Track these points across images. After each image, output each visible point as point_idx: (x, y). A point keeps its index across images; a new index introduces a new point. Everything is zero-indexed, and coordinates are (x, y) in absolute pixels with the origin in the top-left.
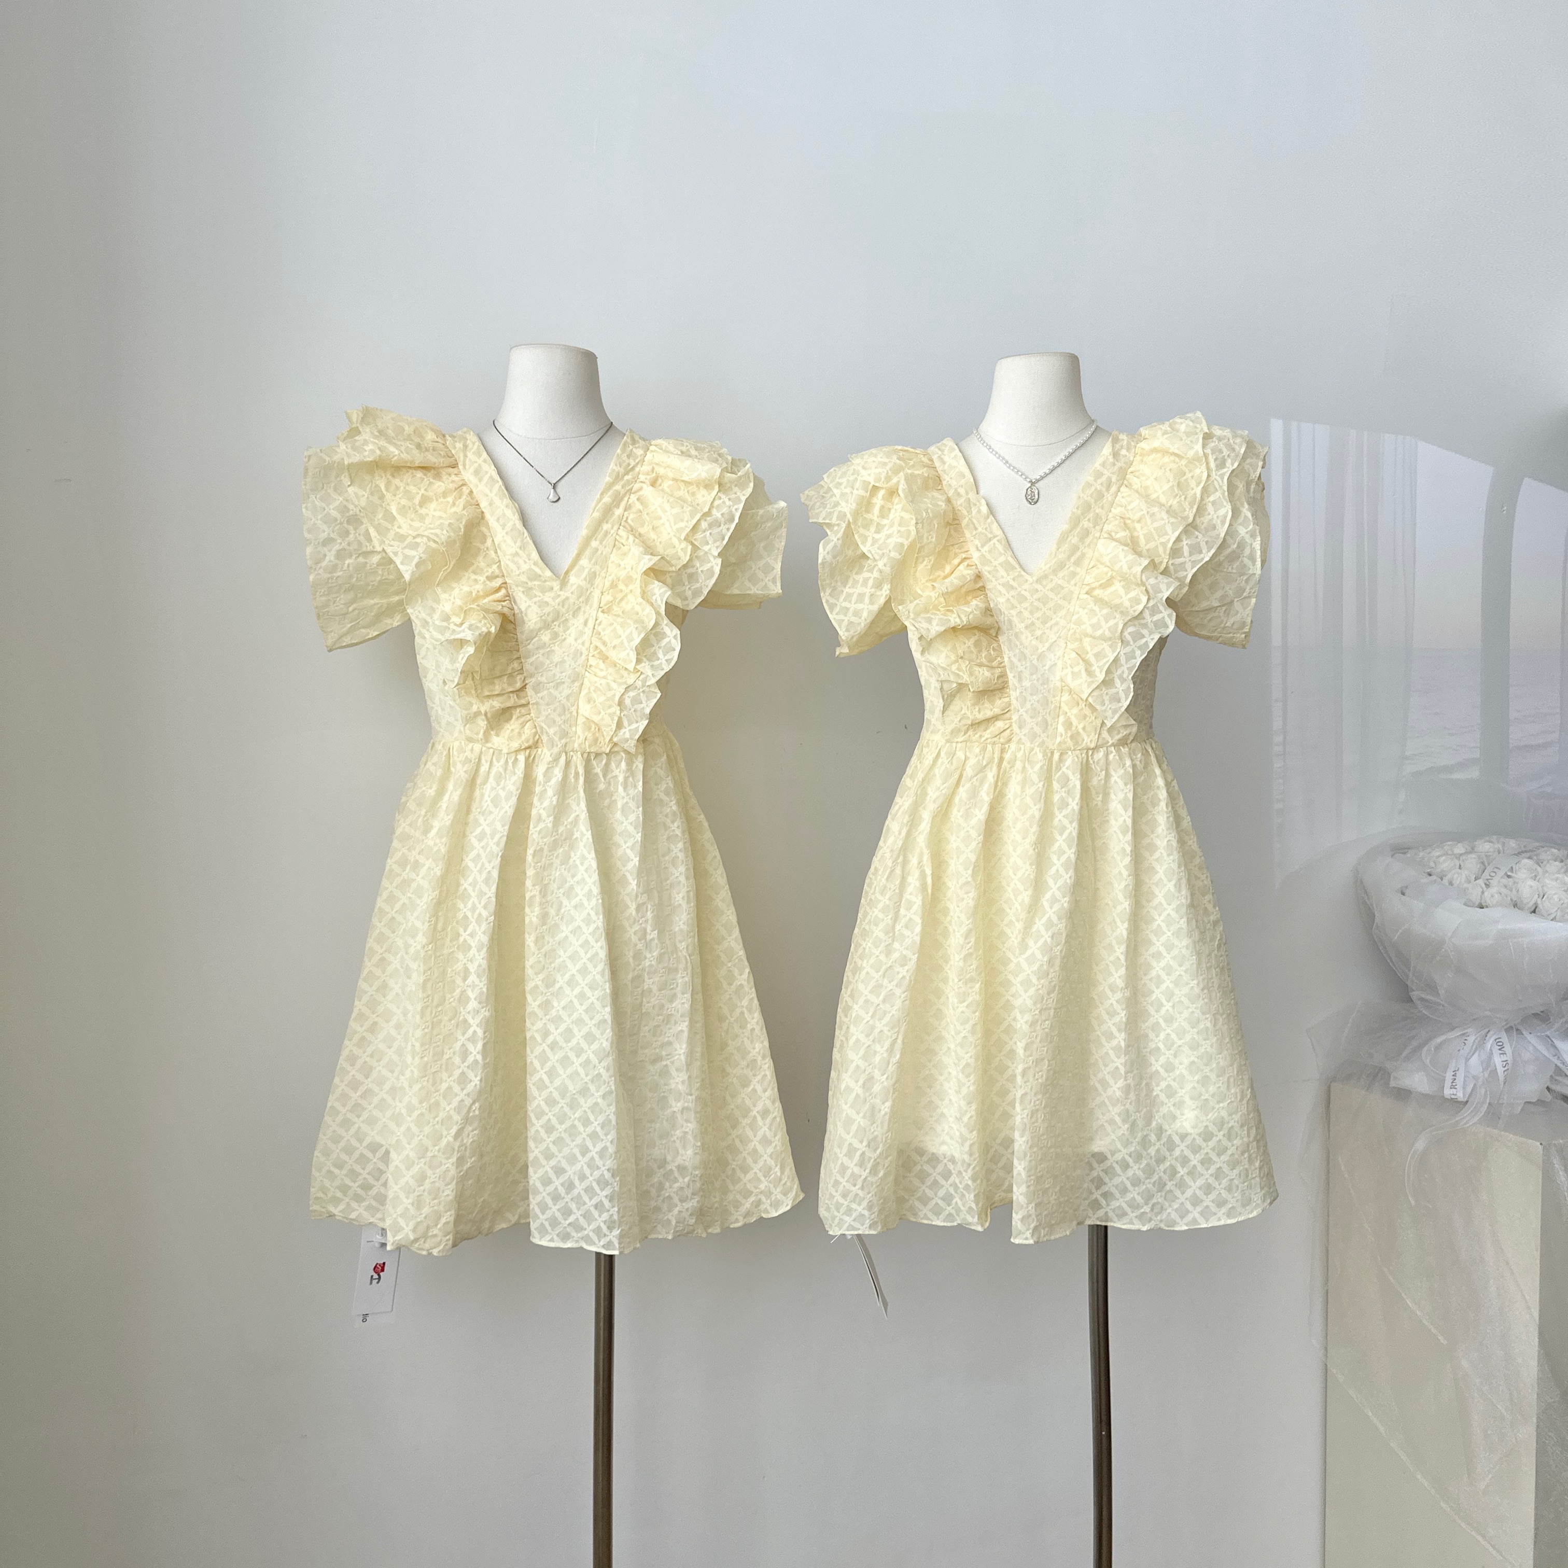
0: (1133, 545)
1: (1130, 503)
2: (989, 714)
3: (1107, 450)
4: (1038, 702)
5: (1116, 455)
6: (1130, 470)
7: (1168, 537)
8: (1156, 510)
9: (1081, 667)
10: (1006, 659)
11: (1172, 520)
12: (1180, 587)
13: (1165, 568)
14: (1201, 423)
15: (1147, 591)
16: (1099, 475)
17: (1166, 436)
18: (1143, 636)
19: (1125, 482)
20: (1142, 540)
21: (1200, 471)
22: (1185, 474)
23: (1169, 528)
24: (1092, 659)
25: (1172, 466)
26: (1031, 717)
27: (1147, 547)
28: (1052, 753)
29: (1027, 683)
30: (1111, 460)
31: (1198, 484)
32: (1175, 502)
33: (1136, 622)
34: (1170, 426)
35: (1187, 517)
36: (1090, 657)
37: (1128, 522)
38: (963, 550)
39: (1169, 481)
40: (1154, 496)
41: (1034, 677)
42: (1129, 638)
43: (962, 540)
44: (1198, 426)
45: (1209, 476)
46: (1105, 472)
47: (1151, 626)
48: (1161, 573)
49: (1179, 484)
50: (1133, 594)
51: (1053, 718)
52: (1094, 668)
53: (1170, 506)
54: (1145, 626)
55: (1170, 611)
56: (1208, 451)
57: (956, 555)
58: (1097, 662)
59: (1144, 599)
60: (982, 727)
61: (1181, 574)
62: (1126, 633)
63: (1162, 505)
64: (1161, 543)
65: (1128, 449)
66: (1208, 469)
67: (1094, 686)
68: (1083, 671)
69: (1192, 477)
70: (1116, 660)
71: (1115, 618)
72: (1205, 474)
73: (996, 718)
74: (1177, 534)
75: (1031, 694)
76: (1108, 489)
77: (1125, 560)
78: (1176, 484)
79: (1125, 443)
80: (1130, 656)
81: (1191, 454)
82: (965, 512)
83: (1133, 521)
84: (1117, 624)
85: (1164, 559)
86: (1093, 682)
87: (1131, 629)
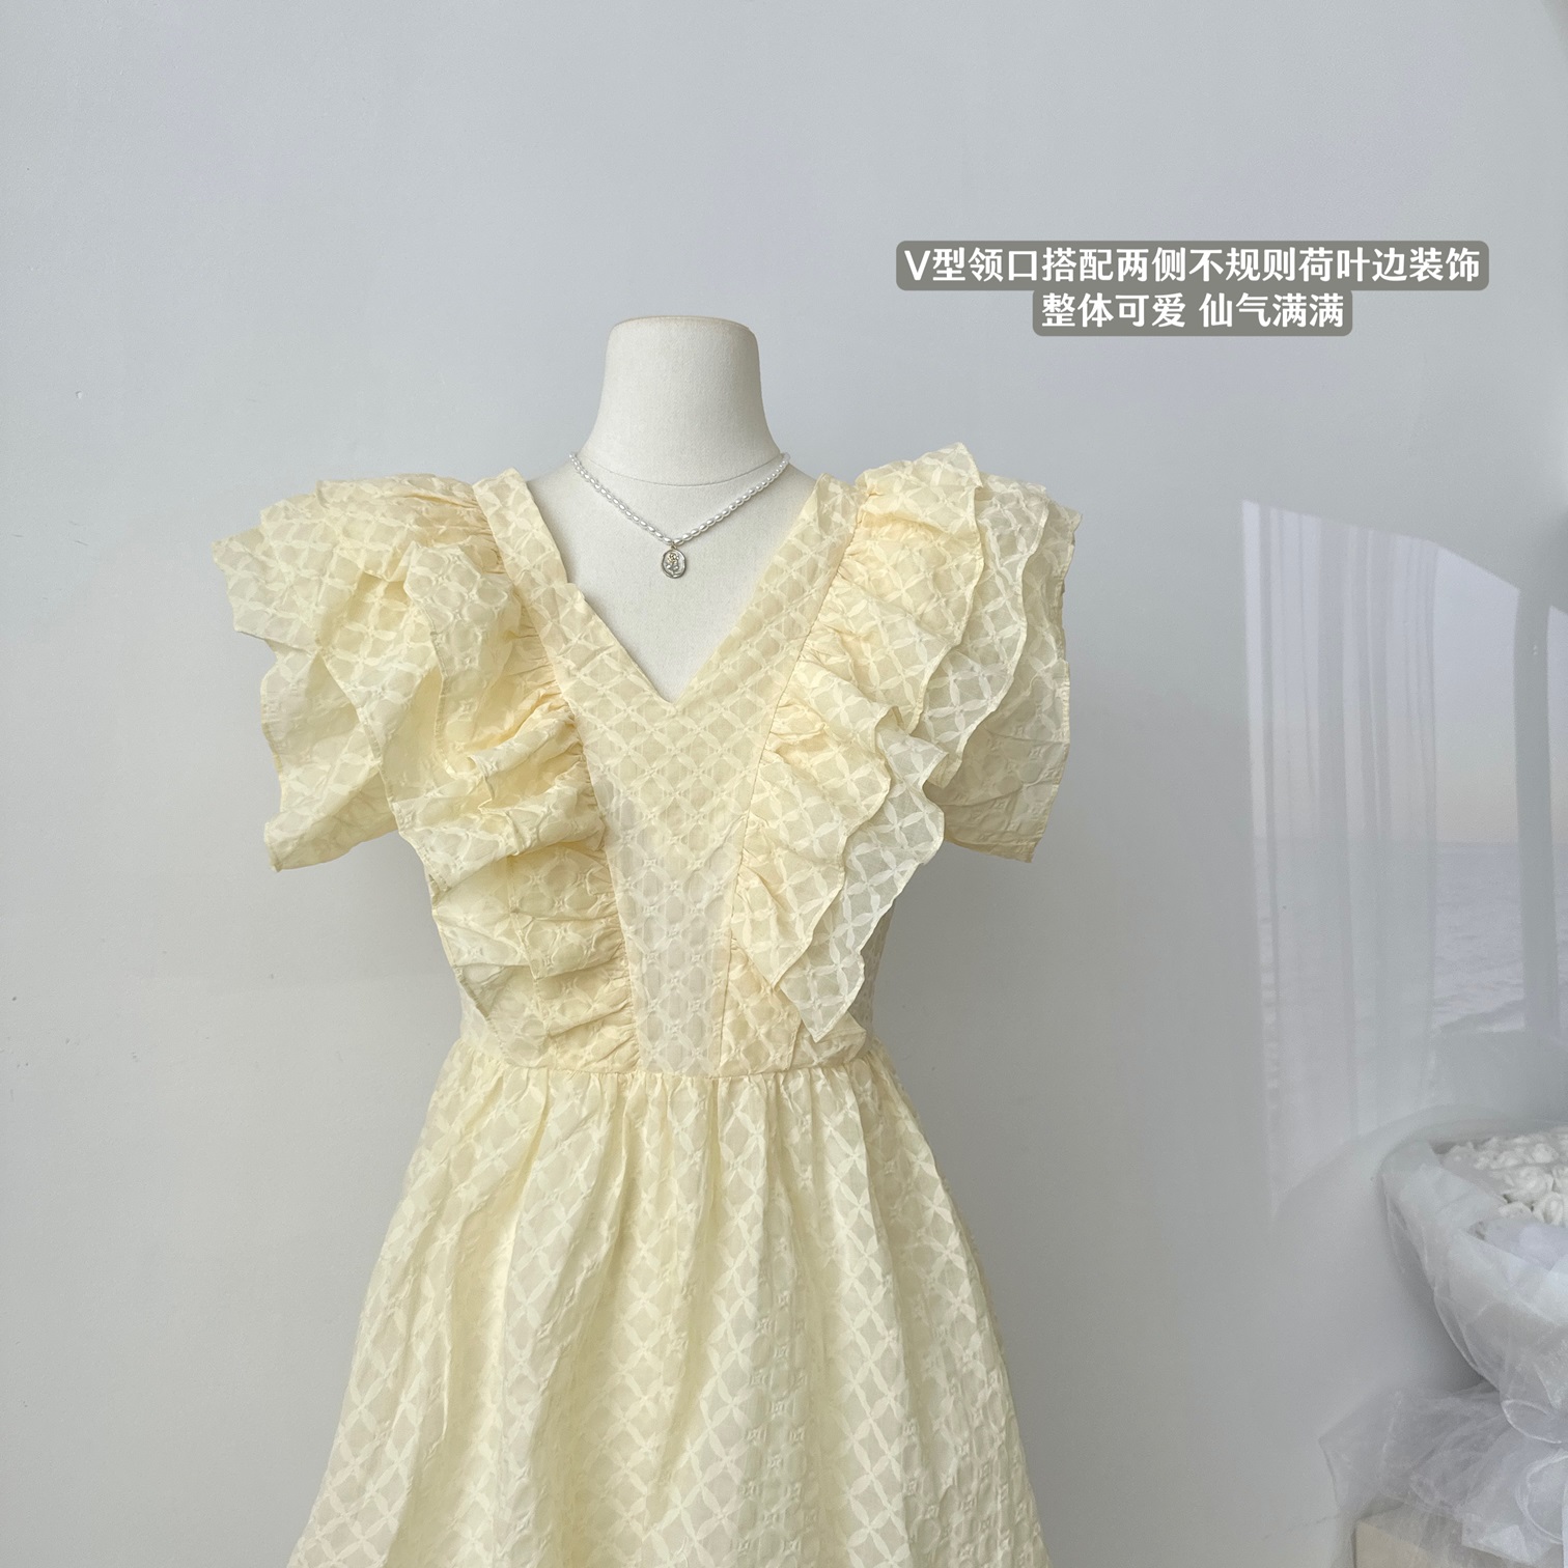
0: (858, 679)
1: (849, 606)
2: (585, 1014)
3: (807, 513)
4: (685, 982)
5: (824, 522)
6: (849, 550)
7: (919, 667)
8: (898, 618)
9: (768, 913)
10: (618, 896)
11: (927, 637)
12: (948, 761)
13: (917, 726)
14: (967, 469)
15: (888, 767)
16: (795, 554)
17: (910, 493)
18: (885, 866)
19: (842, 570)
20: (874, 673)
21: (972, 559)
22: (944, 562)
23: (921, 651)
24: (790, 896)
25: (922, 544)
26: (673, 1016)
27: (882, 687)
28: (715, 1084)
29: (661, 943)
30: (816, 531)
31: (969, 580)
32: (929, 609)
33: (872, 833)
34: (915, 472)
35: (951, 637)
36: (786, 890)
37: (849, 639)
38: (542, 681)
39: (918, 571)
40: (892, 597)
41: (678, 927)
42: (857, 865)
43: (539, 663)
44: (963, 473)
45: (986, 567)
46: (805, 549)
47: (901, 838)
48: (911, 735)
49: (935, 576)
50: (862, 772)
51: (714, 1017)
52: (793, 916)
53: (922, 615)
54: (888, 839)
55: (932, 808)
56: (986, 522)
57: (528, 691)
58: (800, 904)
59: (885, 784)
60: (574, 1042)
61: (950, 736)
62: (853, 857)
63: (906, 612)
64: (908, 679)
65: (845, 513)
66: (985, 554)
67: (791, 960)
68: (773, 922)
69: (958, 567)
70: (834, 907)
71: (831, 820)
72: (980, 563)
73: (600, 1021)
74: (937, 661)
75: (672, 968)
76: (812, 580)
77: (844, 703)
78: (930, 576)
79: (839, 500)
80: (861, 905)
81: (955, 527)
82: (546, 613)
83: (857, 639)
84: (834, 834)
85: (915, 709)
86: (789, 950)
87: (861, 849)
